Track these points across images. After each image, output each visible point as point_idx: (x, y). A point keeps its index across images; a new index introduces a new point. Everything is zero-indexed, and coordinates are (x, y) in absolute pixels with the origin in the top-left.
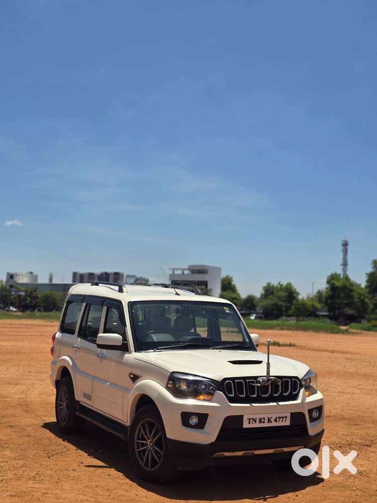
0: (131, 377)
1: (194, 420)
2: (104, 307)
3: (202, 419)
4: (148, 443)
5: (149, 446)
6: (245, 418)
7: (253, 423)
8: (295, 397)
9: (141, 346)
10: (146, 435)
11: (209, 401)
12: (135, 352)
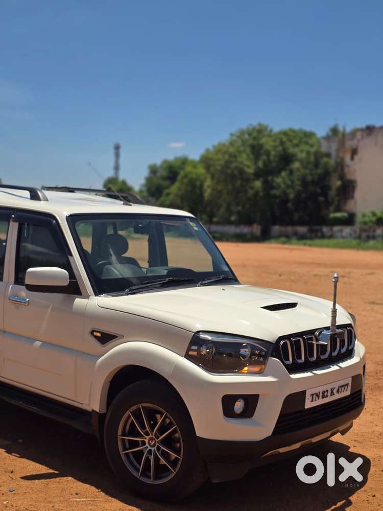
0: (96, 337)
1: (239, 406)
2: (12, 223)
3: (251, 402)
4: (147, 441)
5: (147, 445)
6: (308, 396)
7: (316, 400)
8: (349, 354)
9: (104, 286)
10: (143, 427)
11: (260, 373)
12: (96, 295)
